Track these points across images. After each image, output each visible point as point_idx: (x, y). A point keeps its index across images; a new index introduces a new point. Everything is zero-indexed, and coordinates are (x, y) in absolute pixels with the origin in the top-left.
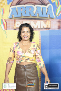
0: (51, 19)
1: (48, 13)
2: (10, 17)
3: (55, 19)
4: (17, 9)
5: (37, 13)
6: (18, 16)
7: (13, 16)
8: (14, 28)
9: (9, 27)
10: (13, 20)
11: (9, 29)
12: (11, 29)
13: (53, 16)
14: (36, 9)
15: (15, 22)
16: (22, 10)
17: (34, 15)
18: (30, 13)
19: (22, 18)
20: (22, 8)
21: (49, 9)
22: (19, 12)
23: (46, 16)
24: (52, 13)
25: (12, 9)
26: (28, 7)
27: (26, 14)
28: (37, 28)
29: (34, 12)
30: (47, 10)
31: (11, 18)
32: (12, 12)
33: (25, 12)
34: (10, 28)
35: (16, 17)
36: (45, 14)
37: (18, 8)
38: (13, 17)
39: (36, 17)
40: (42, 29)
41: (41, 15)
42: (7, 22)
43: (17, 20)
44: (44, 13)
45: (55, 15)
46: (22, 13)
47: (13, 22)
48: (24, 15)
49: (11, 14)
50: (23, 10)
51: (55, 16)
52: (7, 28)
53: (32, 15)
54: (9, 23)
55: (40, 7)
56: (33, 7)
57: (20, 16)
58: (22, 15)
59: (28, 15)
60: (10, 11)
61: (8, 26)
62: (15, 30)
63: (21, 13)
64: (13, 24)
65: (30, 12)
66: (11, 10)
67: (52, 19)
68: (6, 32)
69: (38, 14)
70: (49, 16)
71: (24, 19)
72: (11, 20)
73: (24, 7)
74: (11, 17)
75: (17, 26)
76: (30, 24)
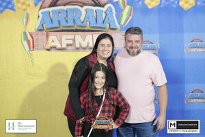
0: (111, 31)
1: (106, 20)
3: (118, 30)
4: (51, 14)
5: (87, 19)
6: (53, 26)
7: (44, 25)
8: (46, 47)
9: (38, 45)
10: (44, 33)
11: (38, 49)
12: (41, 49)
13: (116, 25)
14: (84, 13)
15: (47, 36)
16: (59, 15)
17: (82, 25)
18: (74, 20)
19: (60, 29)
20: (60, 12)
21: (108, 13)
22: (55, 19)
23: (103, 26)
24: (114, 21)
25: (42, 13)
26: (70, 9)
27: (67, 21)
28: (88, 46)
29: (82, 18)
30: (104, 15)
31: (40, 30)
32: (43, 19)
33: (65, 18)
34: (40, 47)
35: (49, 27)
36: (102, 21)
38: (45, 28)
39: (85, 27)
41: (93, 23)
42: (34, 37)
43: (51, 33)
44: (100, 21)
45: (119, 23)
46: (61, 21)
47: (45, 36)
48: (63, 23)
49: (41, 22)
50: (62, 16)
51: (118, 26)
52: (33, 47)
53: (78, 23)
54: (38, 39)
55: (93, 10)
56: (79, 10)
57: (57, 25)
58: (59, 24)
59: (70, 23)
60: (39, 17)
61: (35, 43)
62: (47, 51)
63: (59, 21)
64: (45, 40)
65: (75, 18)
66: (41, 16)
67: (114, 31)
68: (32, 55)
69: (88, 23)
70: (108, 25)
71: (63, 31)
72: (41, 33)
73: (63, 10)
74: (42, 28)
75: (51, 44)
76: (74, 40)
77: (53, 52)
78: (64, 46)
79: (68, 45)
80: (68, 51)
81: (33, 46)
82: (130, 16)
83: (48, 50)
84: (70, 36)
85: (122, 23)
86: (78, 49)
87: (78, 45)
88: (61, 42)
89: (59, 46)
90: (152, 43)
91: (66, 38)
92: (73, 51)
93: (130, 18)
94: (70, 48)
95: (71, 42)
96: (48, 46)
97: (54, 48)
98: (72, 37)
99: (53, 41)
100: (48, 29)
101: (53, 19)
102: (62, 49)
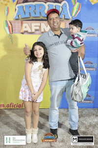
0: (65, 20)
1: (62, 12)
2: (16, 18)
4: (24, 8)
7: (20, 16)
9: (15, 30)
10: (20, 21)
11: (15, 33)
12: (18, 33)
15: (22, 23)
16: (30, 8)
18: (40, 12)
19: (31, 19)
25: (18, 7)
27: (35, 14)
29: (46, 11)
30: (61, 9)
32: (19, 11)
33: (34, 11)
34: (17, 31)
37: (26, 6)
38: (20, 18)
43: (24, 22)
45: (71, 15)
46: (31, 13)
47: (20, 24)
48: (33, 15)
49: (17, 13)
51: (71, 17)
53: (43, 15)
55: (53, 5)
56: (44, 5)
57: (29, 16)
59: (38, 15)
60: (16, 10)
64: (20, 26)
67: (68, 21)
68: (11, 36)
70: (63, 16)
72: (17, 21)
74: (18, 18)
75: (24, 29)
76: (40, 27)
77: (26, 35)
78: (33, 31)
79: (36, 30)
80: (36, 34)
81: (12, 31)
82: (79, 10)
83: (23, 33)
84: (38, 23)
85: (73, 15)
86: (42, 33)
87: (43, 30)
88: (31, 28)
89: (30, 31)
90: (93, 29)
91: (35, 25)
92: (39, 34)
94: (37, 32)
95: (38, 28)
96: (22, 31)
97: (27, 32)
98: (39, 24)
99: (26, 27)
100: (22, 18)
101: (26, 12)
102: (32, 33)
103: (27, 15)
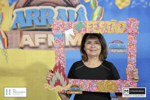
1: (78, 20)
2: (13, 28)
4: (25, 13)
6: (26, 25)
7: (18, 25)
8: (20, 46)
9: (12, 43)
10: (18, 32)
11: (12, 47)
12: (15, 47)
15: (21, 35)
16: (33, 15)
18: (47, 20)
19: (34, 28)
20: (33, 12)
21: (79, 13)
22: (29, 19)
25: (16, 13)
26: (43, 10)
27: (40, 21)
29: (55, 17)
30: (76, 15)
32: (17, 19)
33: (38, 18)
34: (14, 45)
35: (22, 26)
37: (27, 11)
38: (19, 27)
40: (67, 47)
42: (8, 35)
43: (24, 32)
46: (34, 20)
47: (19, 35)
48: (37, 23)
49: (15, 21)
50: (36, 15)
52: (8, 45)
54: (12, 38)
55: (65, 10)
56: (52, 10)
57: (31, 25)
58: (33, 23)
59: (43, 23)
60: (13, 16)
61: (9, 42)
63: (32, 21)
64: (19, 38)
65: (48, 18)
66: (15, 15)
68: (6, 52)
71: (36, 30)
72: (15, 31)
73: (36, 10)
74: (15, 27)
75: (24, 43)
76: (47, 39)
77: (27, 51)
78: (37, 44)
79: (41, 44)
80: (41, 49)
82: (101, 16)
83: (22, 48)
84: (43, 35)
86: (50, 47)
87: (50, 44)
88: (34, 41)
89: (32, 45)
90: (122, 43)
91: (40, 37)
92: (46, 49)
93: (101, 18)
94: (42, 46)
95: (43, 41)
97: (28, 46)
98: (45, 36)
99: (26, 40)
100: (22, 28)
101: (27, 19)
102: (35, 48)
103: (29, 24)
